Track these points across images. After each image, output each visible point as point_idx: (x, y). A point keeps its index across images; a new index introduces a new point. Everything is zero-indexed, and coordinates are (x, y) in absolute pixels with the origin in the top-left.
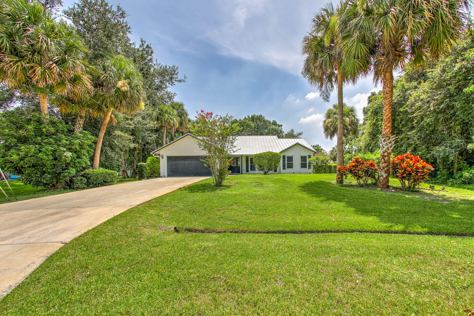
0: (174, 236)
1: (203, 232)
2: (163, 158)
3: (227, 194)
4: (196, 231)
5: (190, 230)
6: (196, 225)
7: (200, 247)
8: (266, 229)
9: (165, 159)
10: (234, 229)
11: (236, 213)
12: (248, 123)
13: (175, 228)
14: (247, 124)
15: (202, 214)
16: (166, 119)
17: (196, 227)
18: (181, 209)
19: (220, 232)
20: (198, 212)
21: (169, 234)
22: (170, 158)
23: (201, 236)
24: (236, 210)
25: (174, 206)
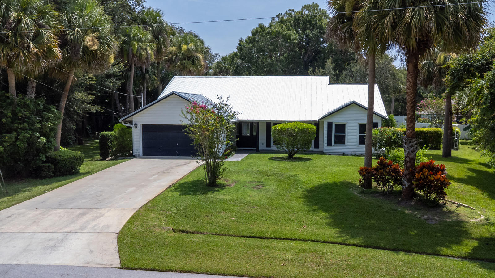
0: (173, 234)
1: (193, 233)
2: (136, 127)
3: (218, 199)
4: (187, 232)
5: (183, 232)
6: (188, 228)
7: (191, 241)
8: (241, 234)
9: (140, 128)
10: (217, 232)
11: (221, 220)
12: (285, 33)
13: (173, 229)
14: (284, 35)
15: (193, 219)
16: (135, 52)
17: (188, 230)
18: (174, 214)
19: (205, 234)
20: (189, 217)
21: (170, 232)
22: (146, 128)
23: (192, 235)
24: (223, 217)
25: (169, 210)
